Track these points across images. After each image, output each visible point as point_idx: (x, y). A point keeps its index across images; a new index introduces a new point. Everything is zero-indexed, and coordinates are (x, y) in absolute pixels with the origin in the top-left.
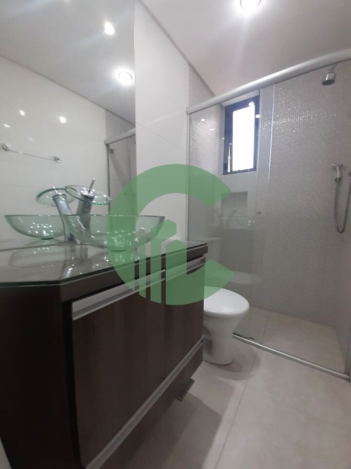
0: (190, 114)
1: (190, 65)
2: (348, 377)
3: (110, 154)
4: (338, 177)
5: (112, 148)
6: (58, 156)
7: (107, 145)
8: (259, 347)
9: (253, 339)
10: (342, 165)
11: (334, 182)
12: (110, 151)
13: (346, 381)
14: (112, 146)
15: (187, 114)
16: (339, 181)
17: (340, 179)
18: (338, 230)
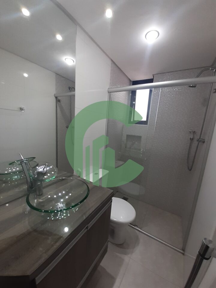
0: (110, 93)
1: (112, 60)
2: (183, 252)
3: (58, 103)
4: (192, 138)
5: (60, 99)
6: (22, 106)
7: (56, 98)
8: (140, 231)
9: (137, 226)
10: (195, 132)
11: (189, 140)
12: (58, 100)
13: (182, 255)
14: (59, 98)
15: (108, 92)
16: (192, 140)
17: (192, 139)
18: (189, 169)
